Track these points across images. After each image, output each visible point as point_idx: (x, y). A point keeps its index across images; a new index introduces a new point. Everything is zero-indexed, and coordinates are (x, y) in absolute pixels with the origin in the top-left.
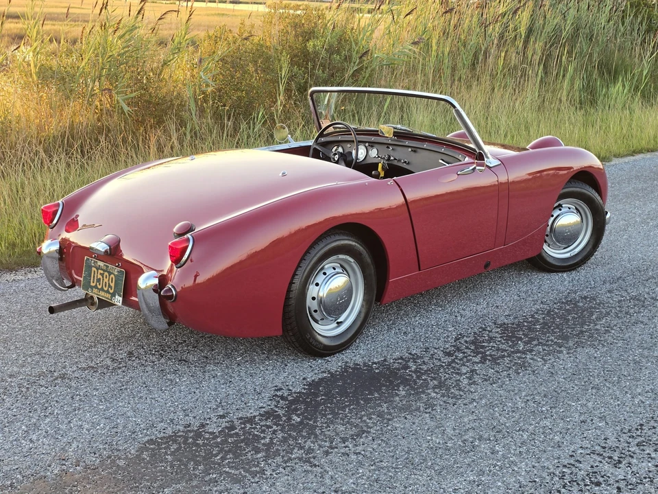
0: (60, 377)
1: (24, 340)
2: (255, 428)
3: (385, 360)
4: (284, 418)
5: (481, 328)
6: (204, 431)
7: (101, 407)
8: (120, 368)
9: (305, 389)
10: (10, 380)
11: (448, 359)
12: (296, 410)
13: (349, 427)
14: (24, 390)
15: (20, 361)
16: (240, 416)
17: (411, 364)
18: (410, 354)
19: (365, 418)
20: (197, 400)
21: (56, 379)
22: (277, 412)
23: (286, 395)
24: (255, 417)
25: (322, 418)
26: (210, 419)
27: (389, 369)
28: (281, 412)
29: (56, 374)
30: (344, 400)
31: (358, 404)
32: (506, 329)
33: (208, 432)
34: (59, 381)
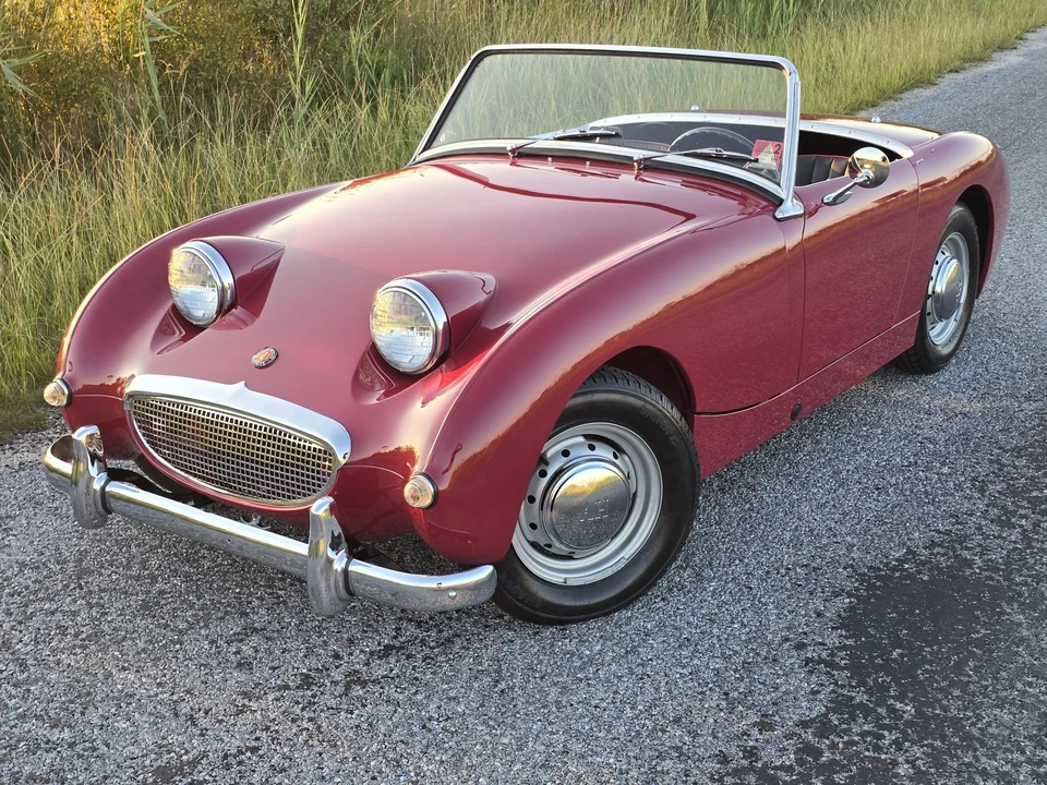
0: (355, 682)
1: (192, 606)
2: (852, 743)
3: (910, 551)
4: (882, 711)
5: (991, 461)
6: (765, 766)
7: (506, 741)
8: (449, 640)
9: (846, 637)
10: (254, 706)
11: (1015, 535)
12: (883, 688)
13: (1013, 709)
14: (310, 726)
15: (233, 657)
16: (795, 718)
17: (966, 554)
18: (938, 531)
19: (1019, 686)
20: (670, 691)
21: (348, 687)
22: (853, 698)
23: (824, 655)
24: (825, 715)
25: (946, 697)
26: (745, 734)
27: (940, 571)
28: (861, 697)
29: (337, 675)
30: (940, 650)
31: (973, 656)
32: (1033, 458)
33: (775, 768)
34: (357, 691)
